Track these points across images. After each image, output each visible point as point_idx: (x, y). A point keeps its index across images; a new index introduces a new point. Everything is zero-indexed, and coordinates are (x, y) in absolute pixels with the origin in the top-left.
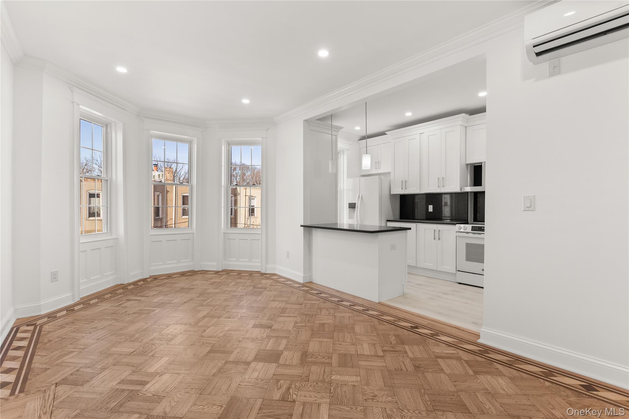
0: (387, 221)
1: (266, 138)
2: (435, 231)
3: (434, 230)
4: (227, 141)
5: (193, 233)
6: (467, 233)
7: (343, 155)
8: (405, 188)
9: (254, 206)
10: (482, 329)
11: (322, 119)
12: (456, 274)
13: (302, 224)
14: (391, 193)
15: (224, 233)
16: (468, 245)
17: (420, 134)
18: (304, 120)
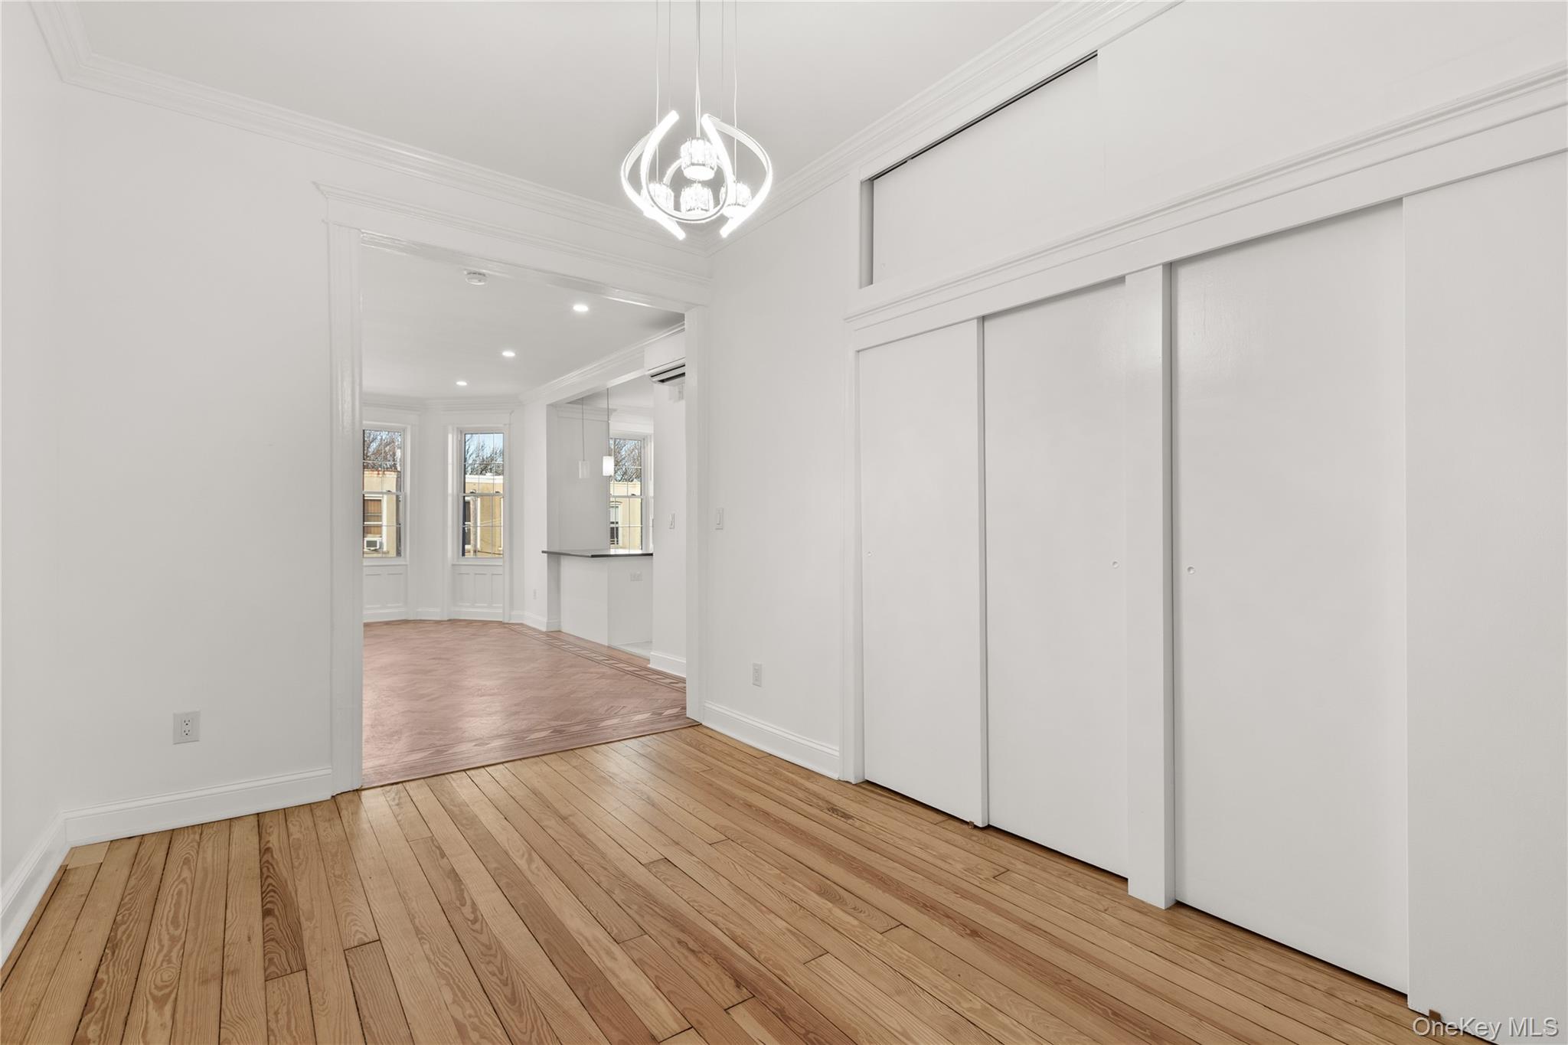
1: (510, 424)
4: (458, 428)
5: (406, 565)
9: (617, 523)
10: (652, 653)
11: (582, 401)
13: (546, 550)
15: (453, 565)
18: (548, 405)
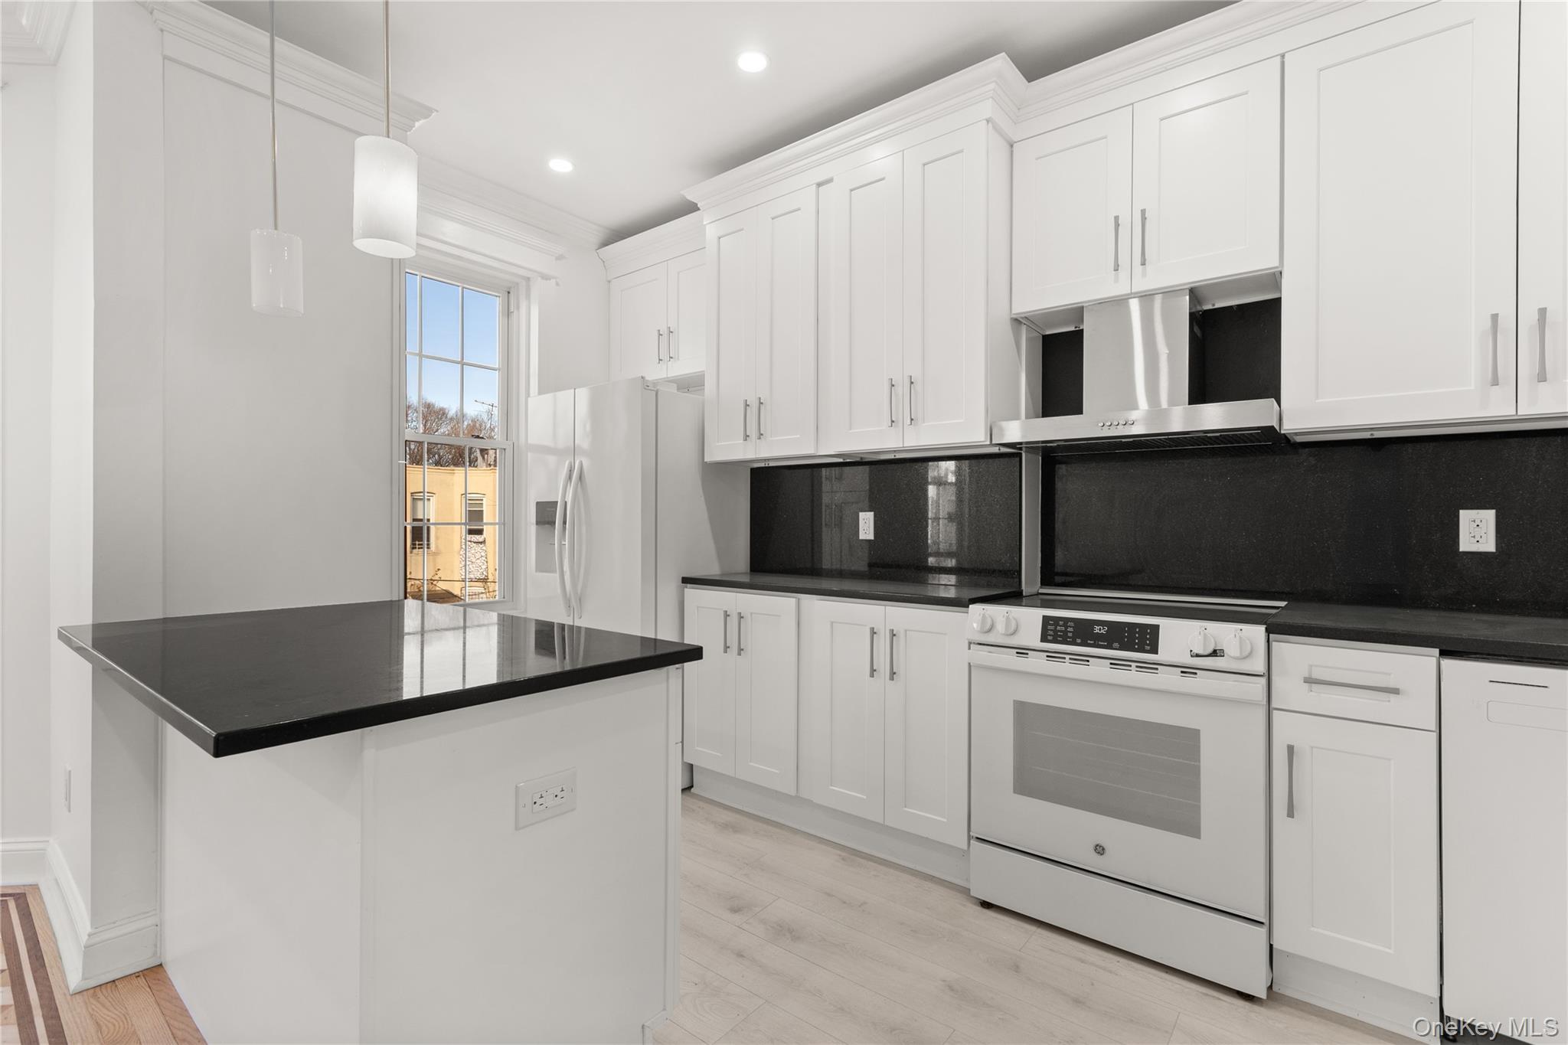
0: (686, 581)
2: (873, 632)
3: (872, 629)
6: (1022, 651)
7: (528, 297)
8: (758, 435)
12: (965, 854)
14: (707, 459)
16: (1024, 712)
17: (819, 185)
